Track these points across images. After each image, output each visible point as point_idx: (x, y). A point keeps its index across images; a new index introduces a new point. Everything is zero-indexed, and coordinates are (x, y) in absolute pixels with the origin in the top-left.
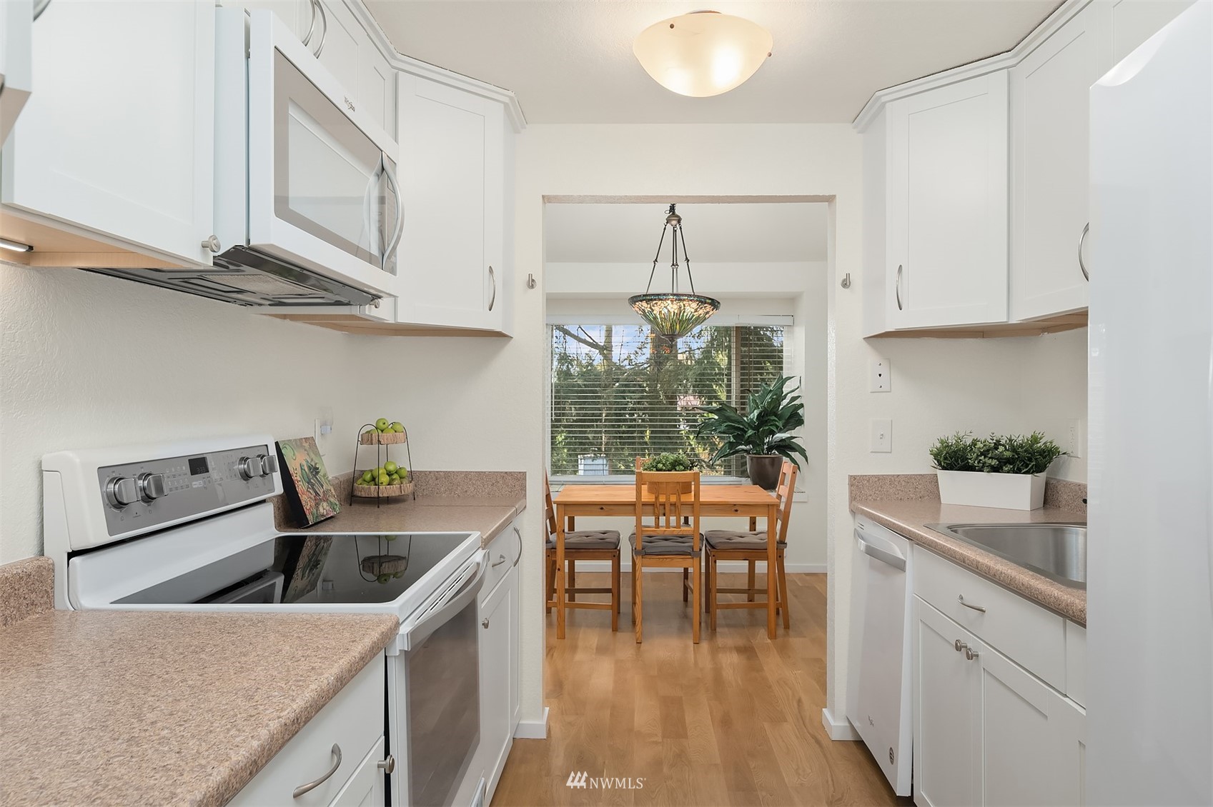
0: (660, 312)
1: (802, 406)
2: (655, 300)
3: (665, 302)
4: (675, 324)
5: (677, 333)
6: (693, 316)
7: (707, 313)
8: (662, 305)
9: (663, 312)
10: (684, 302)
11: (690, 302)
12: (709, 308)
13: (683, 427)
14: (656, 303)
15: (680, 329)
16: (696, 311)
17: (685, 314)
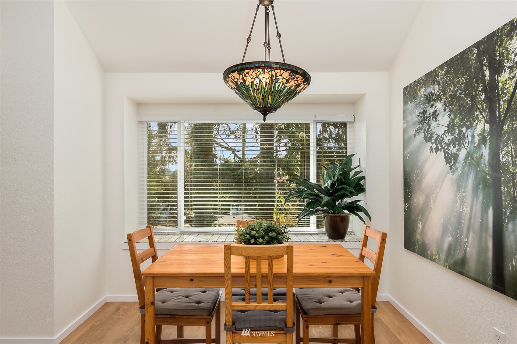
0: (252, 82)
1: (363, 178)
2: (247, 69)
3: (257, 71)
4: (267, 95)
5: (269, 105)
6: (285, 87)
7: (298, 85)
8: (254, 74)
9: (255, 83)
10: (276, 71)
11: (282, 71)
12: (300, 79)
13: (278, 193)
14: (248, 73)
15: (272, 101)
16: (288, 82)
17: (277, 85)
